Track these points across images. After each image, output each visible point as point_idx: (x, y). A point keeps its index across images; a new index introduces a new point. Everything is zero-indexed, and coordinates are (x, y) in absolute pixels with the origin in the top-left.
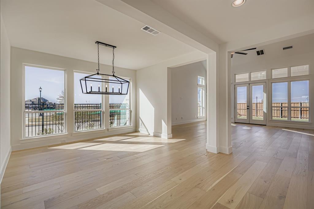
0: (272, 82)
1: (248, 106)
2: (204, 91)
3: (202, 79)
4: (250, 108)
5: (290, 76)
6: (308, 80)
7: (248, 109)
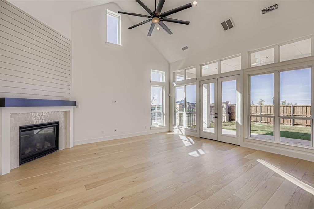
0: (249, 73)
1: (216, 114)
2: (164, 91)
3: (163, 74)
4: (218, 117)
5: (277, 62)
6: (310, 67)
7: (216, 117)
